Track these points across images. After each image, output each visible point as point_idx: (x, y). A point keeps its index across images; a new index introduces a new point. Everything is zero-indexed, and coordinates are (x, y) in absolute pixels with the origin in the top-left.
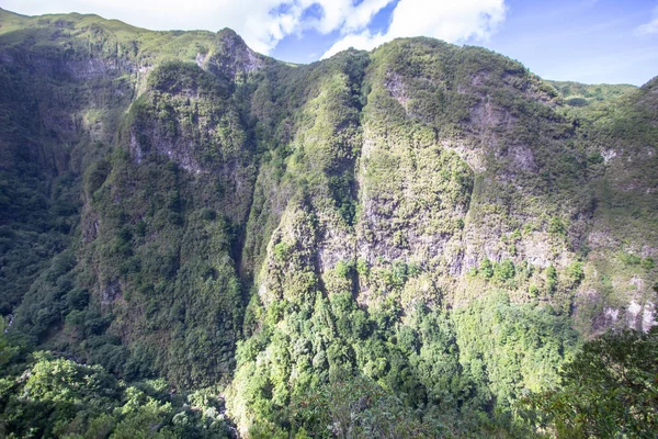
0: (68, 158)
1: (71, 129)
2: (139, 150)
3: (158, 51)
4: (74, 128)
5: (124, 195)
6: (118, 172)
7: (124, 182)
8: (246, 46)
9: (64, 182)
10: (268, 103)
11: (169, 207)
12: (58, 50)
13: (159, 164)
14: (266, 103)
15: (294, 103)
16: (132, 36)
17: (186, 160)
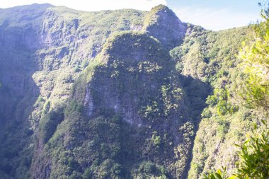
0: (14, 109)
1: (20, 86)
2: (91, 104)
3: (94, 26)
4: (22, 85)
5: (74, 144)
6: (72, 122)
7: (76, 132)
8: (177, 18)
9: (10, 129)
10: (202, 64)
11: (114, 158)
12: (22, 29)
13: (106, 117)
14: (200, 64)
15: (229, 63)
16: (74, 17)
17: (129, 114)
